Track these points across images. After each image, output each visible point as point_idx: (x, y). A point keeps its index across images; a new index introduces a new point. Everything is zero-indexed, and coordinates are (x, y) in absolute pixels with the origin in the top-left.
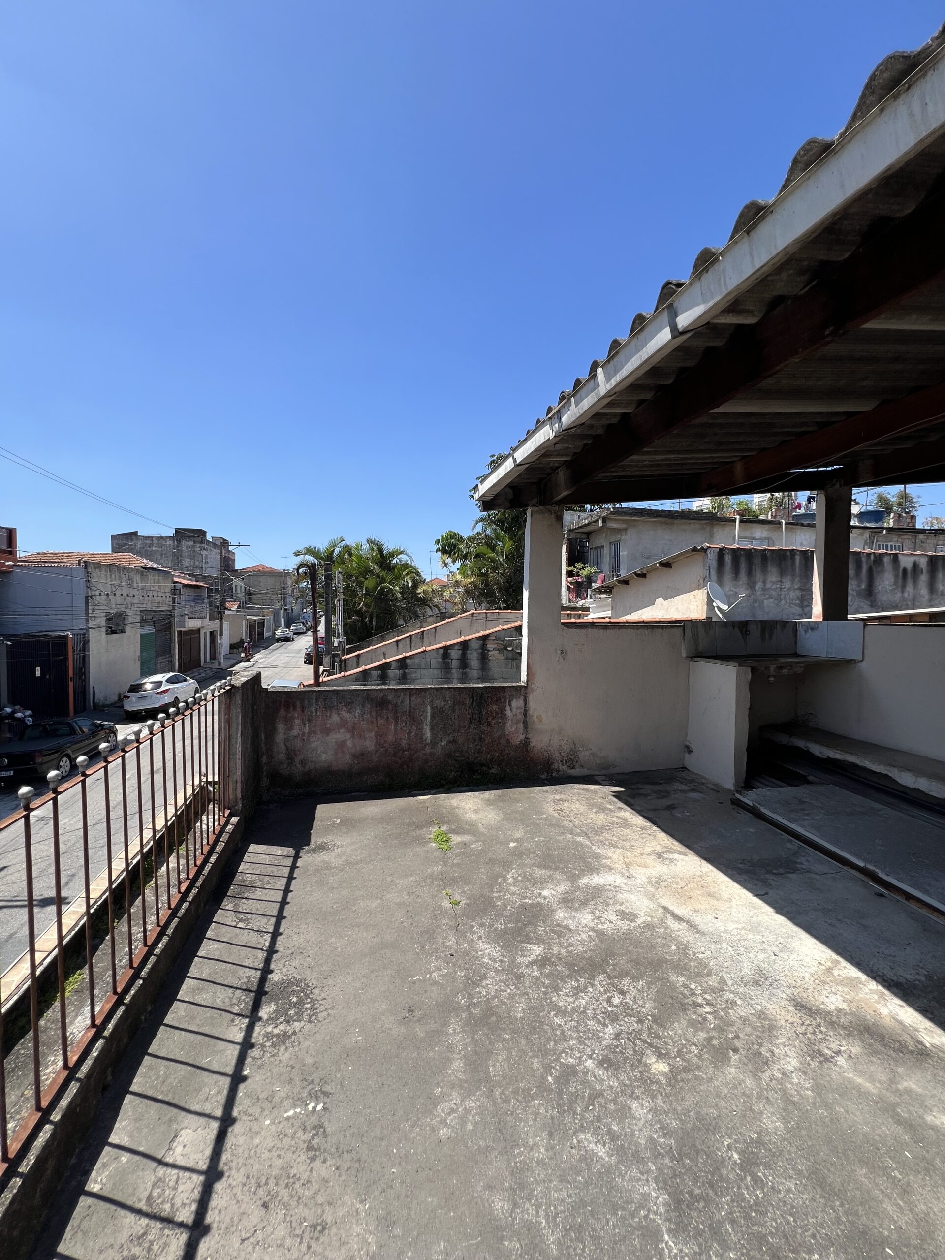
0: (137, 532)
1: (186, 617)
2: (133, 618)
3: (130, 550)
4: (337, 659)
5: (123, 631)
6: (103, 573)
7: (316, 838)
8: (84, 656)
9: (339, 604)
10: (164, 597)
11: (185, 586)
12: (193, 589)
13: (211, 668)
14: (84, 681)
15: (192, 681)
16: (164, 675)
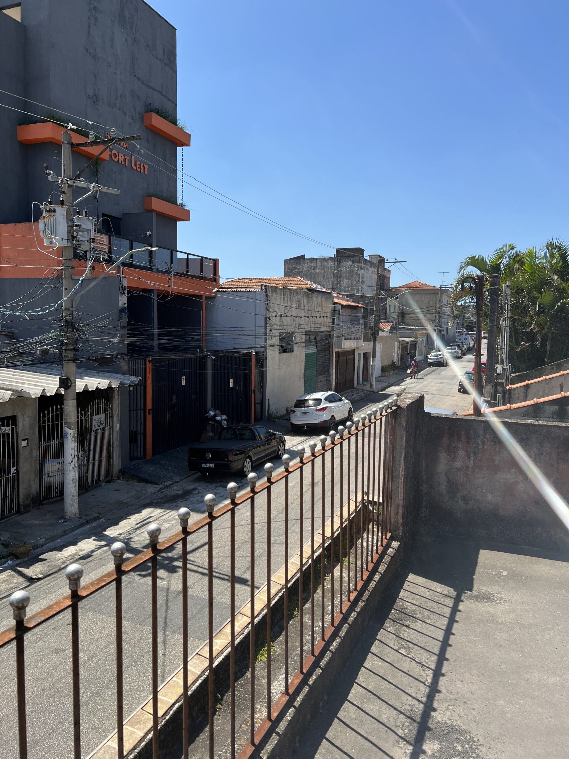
0: (304, 256)
1: (343, 338)
2: (300, 338)
3: (298, 274)
4: (500, 389)
5: (292, 351)
6: (279, 295)
7: (479, 586)
8: (263, 371)
9: (505, 324)
10: (325, 318)
11: (344, 307)
12: (350, 310)
13: (363, 390)
14: (262, 393)
15: (346, 401)
16: (323, 393)
